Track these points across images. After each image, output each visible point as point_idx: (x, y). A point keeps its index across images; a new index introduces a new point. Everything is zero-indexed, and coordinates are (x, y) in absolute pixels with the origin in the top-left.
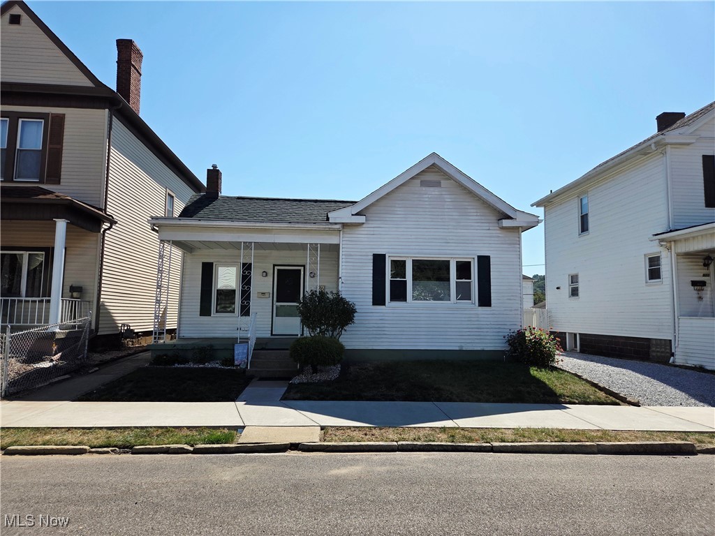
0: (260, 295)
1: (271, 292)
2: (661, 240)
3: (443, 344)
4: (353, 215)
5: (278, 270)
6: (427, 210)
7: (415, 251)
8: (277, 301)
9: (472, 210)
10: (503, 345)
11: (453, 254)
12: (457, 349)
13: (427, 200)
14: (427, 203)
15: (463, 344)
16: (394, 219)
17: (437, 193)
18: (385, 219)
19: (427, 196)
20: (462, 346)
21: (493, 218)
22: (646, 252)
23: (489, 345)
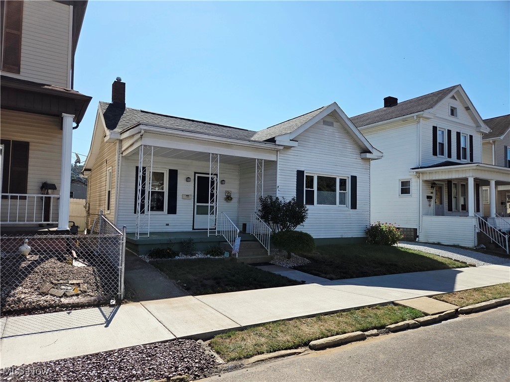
0: (185, 197)
1: (193, 195)
2: (417, 172)
3: (333, 234)
4: (290, 140)
5: (198, 177)
6: (327, 142)
7: (325, 170)
8: (197, 203)
9: (349, 145)
10: (362, 234)
11: (339, 173)
12: (340, 237)
13: (326, 134)
14: (326, 137)
15: (343, 234)
16: (309, 146)
17: (331, 130)
18: (303, 145)
19: (326, 132)
20: (342, 235)
21: (358, 151)
22: (400, 178)
23: (355, 234)
